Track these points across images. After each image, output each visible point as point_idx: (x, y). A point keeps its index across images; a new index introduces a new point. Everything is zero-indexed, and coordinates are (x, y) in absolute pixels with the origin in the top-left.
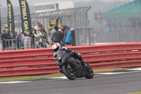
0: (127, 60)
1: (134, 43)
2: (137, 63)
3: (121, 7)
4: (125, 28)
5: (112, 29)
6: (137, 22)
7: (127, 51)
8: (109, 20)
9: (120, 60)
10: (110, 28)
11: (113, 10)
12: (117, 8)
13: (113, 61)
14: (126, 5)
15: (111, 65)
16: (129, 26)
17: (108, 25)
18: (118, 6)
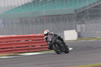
0: (17, 47)
1: (22, 35)
2: (24, 50)
3: (12, 10)
4: (15, 25)
5: (6, 26)
6: (23, 20)
7: (17, 41)
8: (4, 19)
9: (12, 48)
10: (4, 25)
11: (6, 12)
12: (9, 11)
13: (7, 48)
14: (16, 8)
15: (6, 51)
16: (18, 24)
17: (3, 23)
18: (10, 9)
